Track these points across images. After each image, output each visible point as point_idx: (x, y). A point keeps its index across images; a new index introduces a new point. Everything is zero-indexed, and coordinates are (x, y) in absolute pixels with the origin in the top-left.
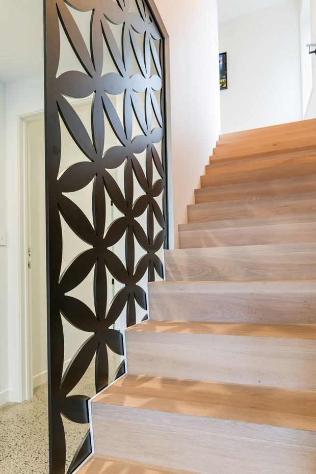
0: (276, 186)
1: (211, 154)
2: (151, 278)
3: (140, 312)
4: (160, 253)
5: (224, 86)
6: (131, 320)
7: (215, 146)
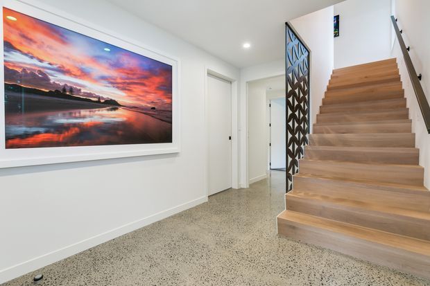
0: (362, 105)
1: (328, 84)
2: (304, 145)
3: (301, 156)
4: (307, 136)
5: (336, 35)
6: (299, 158)
7: (330, 79)
